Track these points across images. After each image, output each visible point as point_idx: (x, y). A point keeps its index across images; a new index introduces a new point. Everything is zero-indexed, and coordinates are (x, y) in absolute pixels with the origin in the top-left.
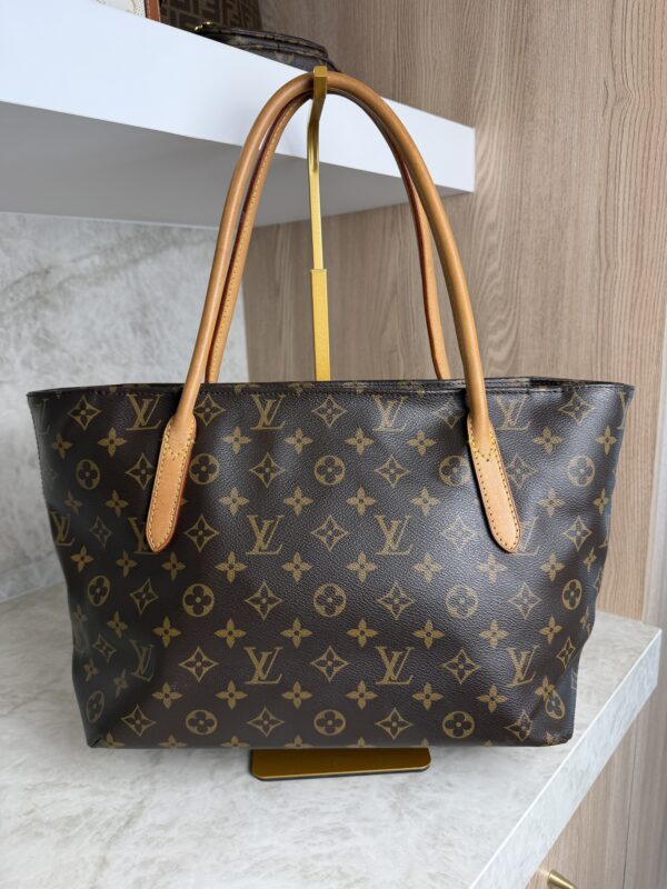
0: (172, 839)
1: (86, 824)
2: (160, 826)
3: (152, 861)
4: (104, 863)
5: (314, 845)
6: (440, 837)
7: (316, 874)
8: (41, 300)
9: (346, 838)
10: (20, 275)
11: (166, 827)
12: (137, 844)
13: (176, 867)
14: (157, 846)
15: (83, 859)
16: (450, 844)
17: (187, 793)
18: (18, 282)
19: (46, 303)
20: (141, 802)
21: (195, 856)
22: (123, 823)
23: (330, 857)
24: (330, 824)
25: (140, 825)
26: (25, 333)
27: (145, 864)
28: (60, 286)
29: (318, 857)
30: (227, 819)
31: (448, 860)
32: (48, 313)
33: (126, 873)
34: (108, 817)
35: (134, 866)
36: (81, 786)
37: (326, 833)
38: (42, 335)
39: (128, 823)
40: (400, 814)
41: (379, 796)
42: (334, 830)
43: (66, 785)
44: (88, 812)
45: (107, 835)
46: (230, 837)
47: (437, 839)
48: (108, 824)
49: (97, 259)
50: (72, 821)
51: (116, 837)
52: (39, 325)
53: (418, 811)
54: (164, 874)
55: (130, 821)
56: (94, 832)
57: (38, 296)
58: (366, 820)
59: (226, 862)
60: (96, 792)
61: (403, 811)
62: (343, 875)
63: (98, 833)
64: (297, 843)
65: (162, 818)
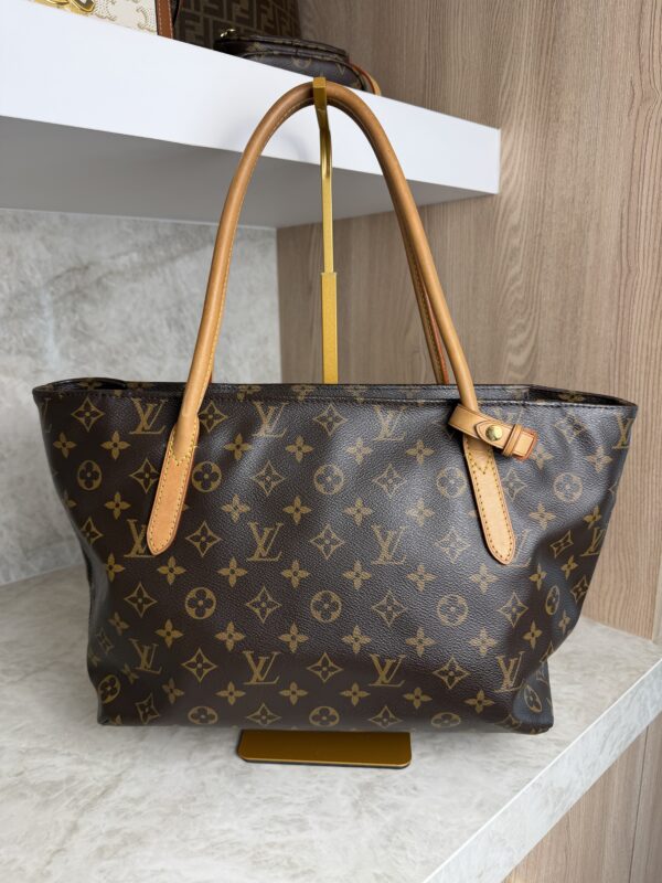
0: (140, 813)
1: (67, 790)
2: (133, 799)
3: (118, 831)
4: (74, 828)
5: (270, 833)
6: (394, 839)
7: (266, 861)
8: (80, 294)
9: (302, 829)
10: (61, 270)
11: (136, 801)
12: (108, 814)
13: (138, 839)
14: (126, 818)
15: (57, 823)
16: (402, 847)
17: (162, 771)
18: (58, 277)
19: (85, 296)
20: (120, 775)
21: (158, 831)
22: (99, 793)
23: (283, 846)
24: (290, 815)
25: (115, 796)
26: (63, 325)
27: (111, 833)
28: (99, 282)
29: (271, 845)
30: (194, 799)
31: (398, 863)
32: (87, 307)
33: (92, 840)
34: (88, 785)
35: (101, 834)
36: (69, 755)
37: (283, 822)
38: (80, 328)
39: (103, 793)
40: (360, 812)
41: (344, 792)
42: (293, 821)
43: (56, 752)
44: (70, 779)
45: (82, 802)
46: (193, 817)
47: (390, 841)
48: (86, 793)
49: (135, 256)
50: (54, 786)
51: (90, 806)
52: (77, 318)
53: (379, 810)
54: (126, 844)
55: (106, 792)
56: (72, 798)
57: (78, 290)
58: (325, 814)
59: (185, 840)
60: (80, 761)
61: (363, 809)
62: (292, 866)
63: (75, 799)
64: (255, 829)
65: (136, 792)
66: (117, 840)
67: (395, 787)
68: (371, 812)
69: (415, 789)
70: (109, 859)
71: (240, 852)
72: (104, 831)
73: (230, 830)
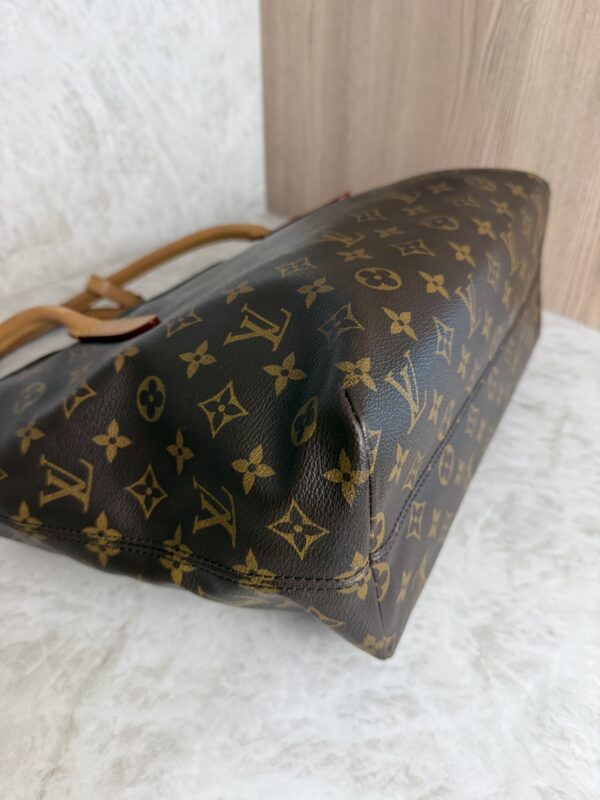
0: (164, 696)
1: (49, 657)
2: (151, 670)
3: (138, 730)
4: (70, 728)
5: (368, 722)
7: (374, 775)
9: (412, 713)
11: (158, 673)
13: (169, 745)
15: (42, 718)
16: (563, 738)
17: (185, 617)
20: (123, 628)
21: (199, 727)
22: (98, 661)
23: (391, 745)
24: (387, 688)
25: (124, 665)
27: (130, 734)
29: (373, 744)
30: (242, 668)
31: (565, 766)
33: (102, 750)
35: (113, 737)
36: (43, 594)
37: (382, 702)
39: (104, 661)
40: (487, 679)
41: (455, 644)
42: (394, 698)
43: (23, 589)
44: (52, 637)
45: (76, 678)
46: (247, 699)
47: (543, 727)
48: (78, 661)
50: (29, 650)
51: (88, 685)
53: (512, 673)
54: (155, 755)
55: (108, 658)
56: (60, 672)
58: (438, 684)
59: (243, 742)
60: (62, 606)
61: (490, 672)
62: (414, 782)
63: (65, 674)
64: (343, 716)
65: (151, 657)
66: (138, 748)
67: (523, 631)
68: (500, 676)
69: (551, 633)
70: (132, 784)
71: (330, 759)
72: (117, 732)
73: (306, 721)
